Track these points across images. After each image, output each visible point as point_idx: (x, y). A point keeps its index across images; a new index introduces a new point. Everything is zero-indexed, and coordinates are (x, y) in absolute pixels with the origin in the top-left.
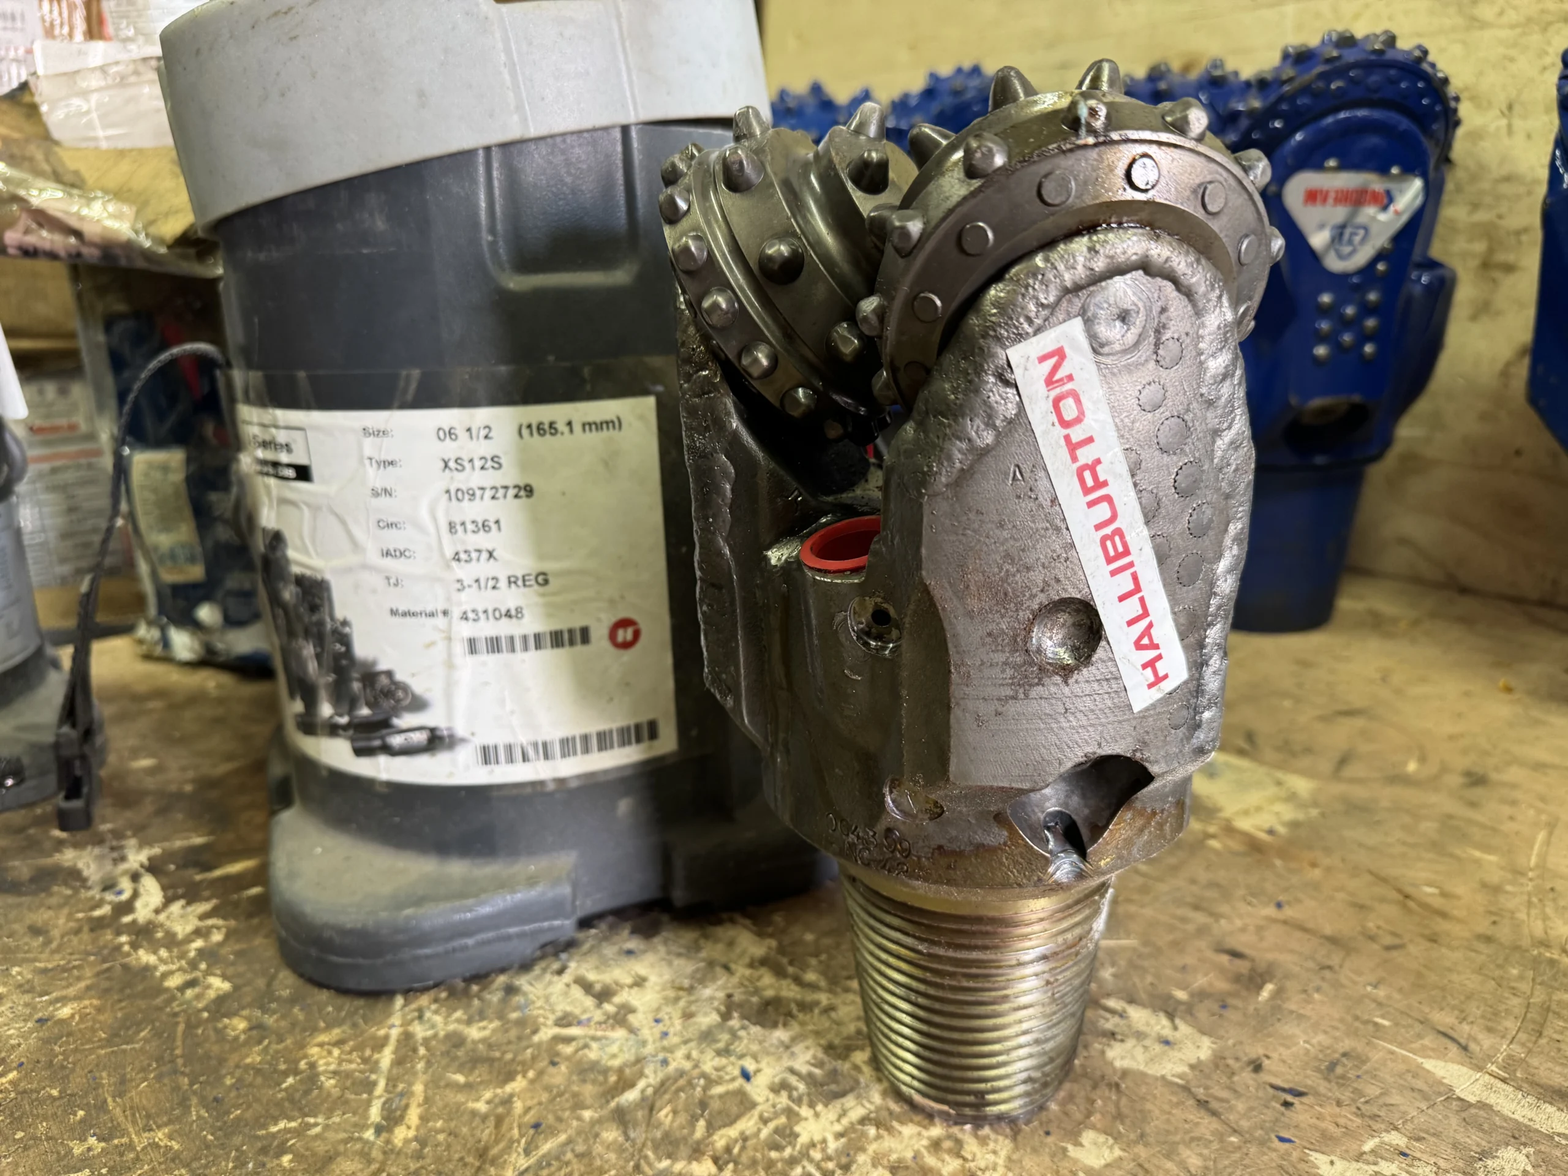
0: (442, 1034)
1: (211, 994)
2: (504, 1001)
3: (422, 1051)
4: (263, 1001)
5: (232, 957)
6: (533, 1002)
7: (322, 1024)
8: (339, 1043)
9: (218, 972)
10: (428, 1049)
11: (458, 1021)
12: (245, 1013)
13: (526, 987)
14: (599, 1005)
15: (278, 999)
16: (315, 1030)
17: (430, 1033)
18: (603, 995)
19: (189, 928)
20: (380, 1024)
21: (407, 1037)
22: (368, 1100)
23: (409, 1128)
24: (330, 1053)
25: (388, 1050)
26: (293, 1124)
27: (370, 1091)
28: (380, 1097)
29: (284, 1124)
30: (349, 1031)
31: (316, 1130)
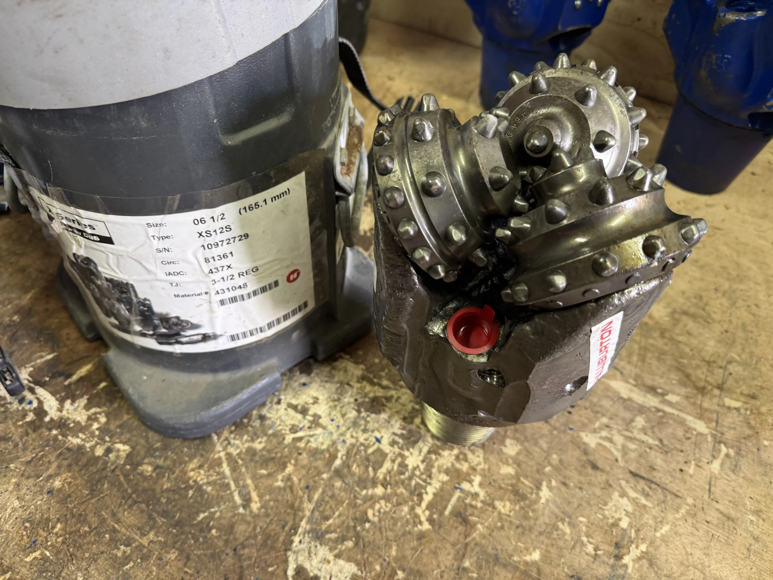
0: (244, 450)
1: (123, 455)
2: (262, 425)
3: (240, 462)
4: (150, 451)
5: (118, 430)
6: (275, 423)
7: (187, 459)
8: (200, 467)
9: (117, 440)
10: (242, 460)
11: (247, 441)
12: (146, 461)
13: (268, 415)
14: (304, 418)
15: (156, 450)
16: (186, 463)
17: (238, 451)
18: (304, 411)
19: (85, 418)
20: (213, 451)
21: (229, 455)
22: (231, 494)
23: (256, 502)
24: (200, 473)
25: (225, 465)
26: (206, 514)
27: (229, 489)
28: (235, 491)
29: (202, 516)
30: (202, 460)
31: (218, 514)
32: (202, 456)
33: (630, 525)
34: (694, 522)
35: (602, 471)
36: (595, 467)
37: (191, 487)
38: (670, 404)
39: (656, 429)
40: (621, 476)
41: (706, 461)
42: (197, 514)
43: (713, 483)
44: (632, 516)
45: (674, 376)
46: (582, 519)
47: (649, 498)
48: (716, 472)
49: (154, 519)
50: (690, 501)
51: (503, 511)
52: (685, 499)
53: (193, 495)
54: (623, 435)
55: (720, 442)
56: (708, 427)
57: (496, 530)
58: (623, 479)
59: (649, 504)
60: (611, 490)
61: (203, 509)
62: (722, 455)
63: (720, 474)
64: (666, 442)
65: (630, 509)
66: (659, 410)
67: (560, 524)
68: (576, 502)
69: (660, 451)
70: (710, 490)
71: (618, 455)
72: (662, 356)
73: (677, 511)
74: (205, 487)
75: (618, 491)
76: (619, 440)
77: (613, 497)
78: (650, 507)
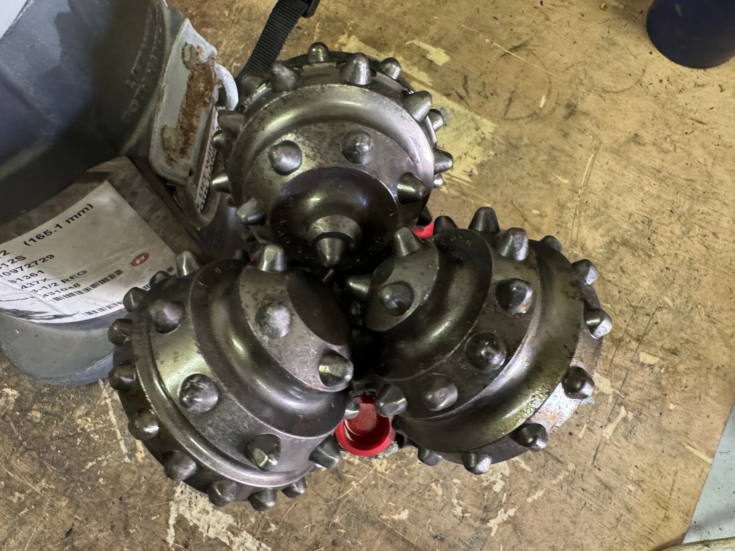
1: (12, 400)
4: (38, 397)
7: (74, 406)
8: (87, 414)
9: (6, 385)
12: (35, 407)
15: (44, 395)
16: (73, 409)
20: (99, 398)
22: (118, 442)
23: (141, 452)
24: (87, 421)
25: (111, 413)
26: (94, 463)
27: (116, 438)
28: (121, 440)
29: (90, 464)
30: (89, 407)
31: (105, 463)
32: (89, 402)
33: (504, 490)
34: (570, 488)
37: (79, 435)
41: (600, 424)
42: (86, 462)
43: (600, 449)
44: (508, 480)
46: (456, 481)
47: (530, 462)
48: (608, 437)
49: (45, 467)
50: (571, 467)
51: (379, 469)
52: (567, 465)
53: (81, 443)
55: (621, 404)
56: (612, 386)
57: (369, 488)
59: (528, 469)
61: (92, 457)
62: (619, 419)
63: (610, 439)
65: (507, 472)
67: (433, 485)
70: (595, 457)
73: (555, 477)
74: (92, 436)
78: (528, 472)
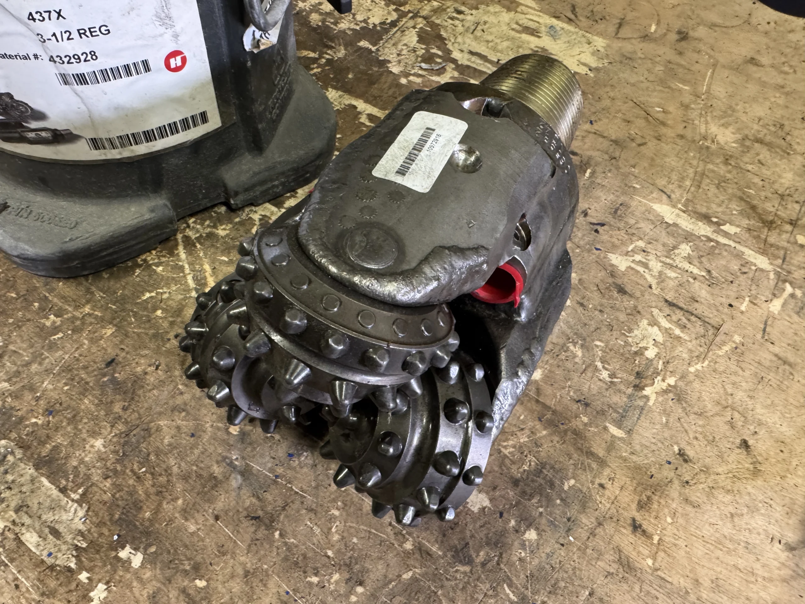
0: (204, 235)
10: (201, 244)
11: (209, 226)
21: (186, 238)
22: (185, 276)
26: (153, 294)
27: (183, 272)
28: (189, 274)
29: (148, 295)
31: (166, 296)
33: (658, 356)
34: (740, 361)
35: (631, 296)
36: (622, 291)
38: (726, 234)
39: (703, 259)
40: (654, 304)
41: (764, 299)
42: (143, 293)
43: (769, 323)
44: (662, 346)
45: (735, 207)
46: (598, 343)
47: (686, 330)
48: (776, 312)
49: (92, 293)
50: (737, 338)
52: (732, 336)
54: (661, 262)
55: (785, 281)
56: (771, 264)
58: (656, 307)
59: (684, 336)
60: (638, 317)
61: (150, 288)
62: (785, 295)
64: (714, 274)
65: (660, 339)
66: (710, 240)
67: (571, 346)
68: (593, 325)
69: (707, 282)
70: (764, 330)
71: (654, 282)
72: (723, 184)
73: (720, 347)
74: (154, 268)
75: (647, 319)
76: (656, 266)
77: (641, 324)
78: (686, 340)
